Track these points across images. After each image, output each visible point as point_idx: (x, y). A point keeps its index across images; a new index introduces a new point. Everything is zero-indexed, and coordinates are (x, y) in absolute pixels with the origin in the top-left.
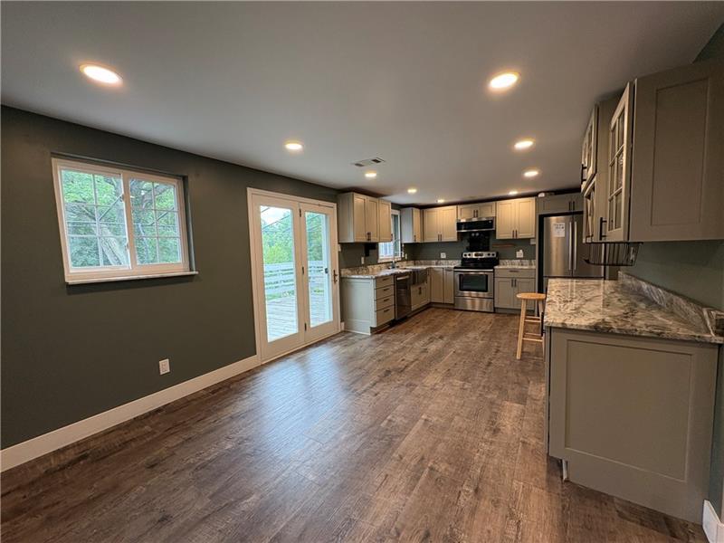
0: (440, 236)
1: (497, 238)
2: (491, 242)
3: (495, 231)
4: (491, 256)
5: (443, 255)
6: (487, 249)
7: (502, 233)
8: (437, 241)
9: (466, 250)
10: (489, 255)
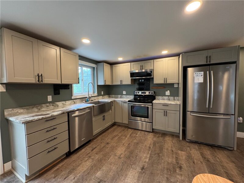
0: (121, 81)
1: (154, 83)
2: (151, 85)
3: (153, 78)
4: (151, 94)
5: (124, 93)
6: (148, 90)
7: (158, 80)
8: (120, 84)
9: (137, 90)
10: (149, 93)
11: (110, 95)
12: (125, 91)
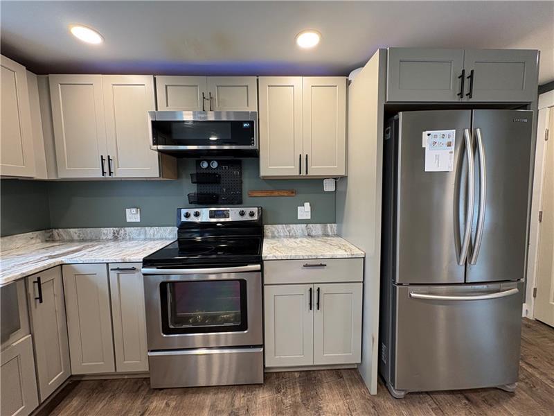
0: (106, 162)
1: (263, 173)
2: (247, 184)
4: (247, 218)
5: (132, 215)
6: (236, 201)
8: (99, 175)
9: (191, 203)
10: (242, 214)
11: (55, 232)
12: (134, 210)
